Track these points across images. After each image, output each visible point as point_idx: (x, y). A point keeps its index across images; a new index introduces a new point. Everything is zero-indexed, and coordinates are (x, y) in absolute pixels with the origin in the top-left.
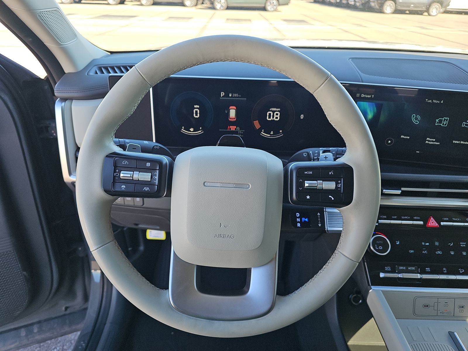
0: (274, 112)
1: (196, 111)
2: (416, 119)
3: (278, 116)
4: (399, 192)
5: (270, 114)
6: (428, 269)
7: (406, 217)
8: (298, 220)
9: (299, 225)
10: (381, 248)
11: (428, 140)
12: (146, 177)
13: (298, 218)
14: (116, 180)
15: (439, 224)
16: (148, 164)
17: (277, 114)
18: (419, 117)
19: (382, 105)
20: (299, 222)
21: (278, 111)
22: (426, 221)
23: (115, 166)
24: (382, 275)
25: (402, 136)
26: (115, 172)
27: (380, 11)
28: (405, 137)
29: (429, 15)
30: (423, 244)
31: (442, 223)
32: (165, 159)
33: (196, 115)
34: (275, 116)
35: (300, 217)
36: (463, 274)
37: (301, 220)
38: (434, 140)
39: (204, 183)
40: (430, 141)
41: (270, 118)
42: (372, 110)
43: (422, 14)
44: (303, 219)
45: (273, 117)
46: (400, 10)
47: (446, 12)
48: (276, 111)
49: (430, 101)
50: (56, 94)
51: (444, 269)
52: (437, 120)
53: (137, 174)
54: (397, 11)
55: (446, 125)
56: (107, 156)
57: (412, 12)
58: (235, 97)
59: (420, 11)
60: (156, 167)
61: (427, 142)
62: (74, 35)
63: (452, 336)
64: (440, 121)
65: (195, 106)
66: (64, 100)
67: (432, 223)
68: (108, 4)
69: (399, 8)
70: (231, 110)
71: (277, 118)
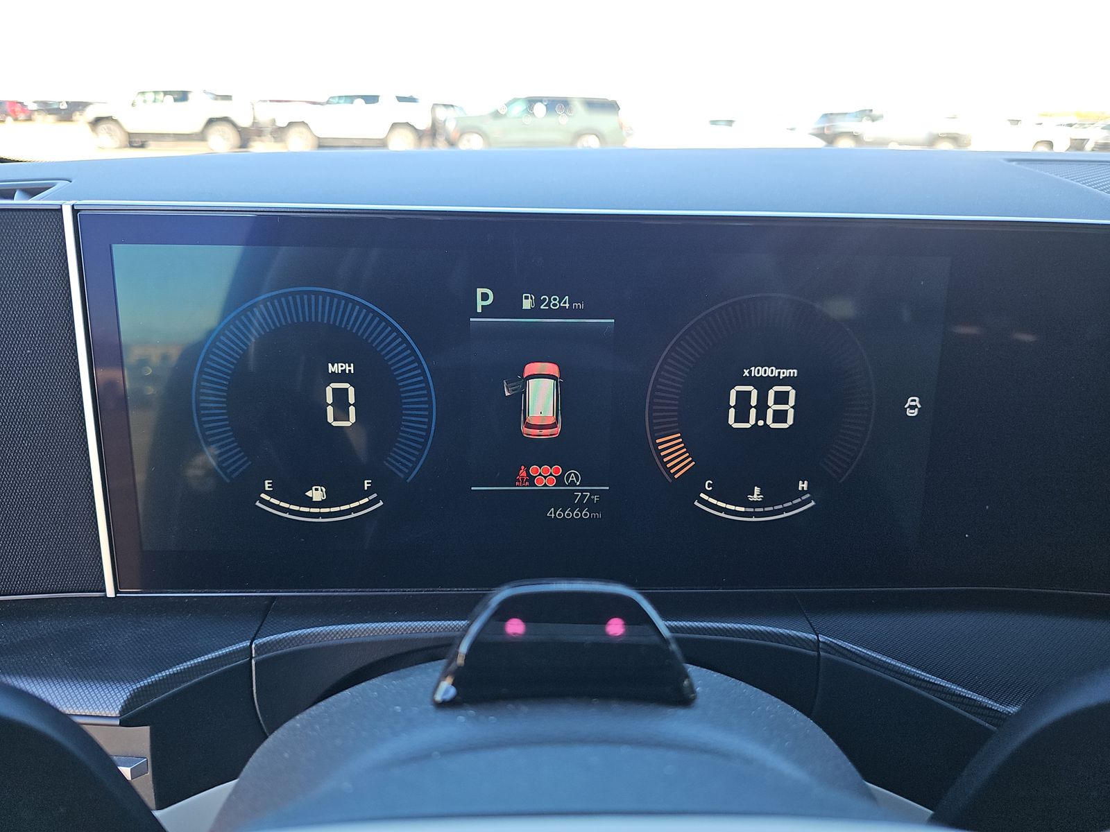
0: (764, 385)
1: (340, 395)
3: (789, 408)
5: (744, 397)
17: (782, 398)
21: (786, 381)
33: (342, 413)
34: (773, 407)
41: (742, 416)
45: (762, 414)
48: (777, 381)
58: (550, 313)
70: (532, 383)
71: (780, 416)
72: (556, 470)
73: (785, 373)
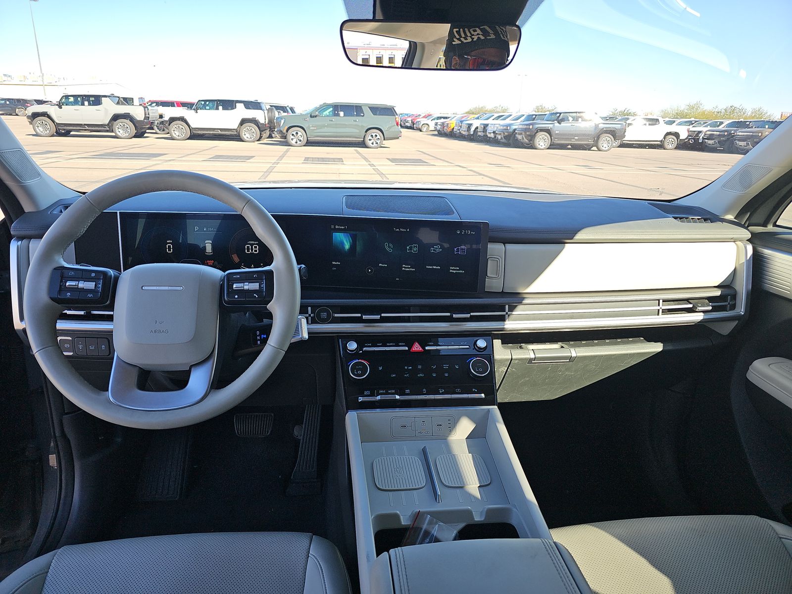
0: (252, 245)
1: (169, 246)
2: (389, 247)
3: (257, 249)
4: (378, 317)
5: (248, 247)
6: (408, 391)
7: (392, 344)
8: (259, 338)
9: (259, 342)
10: (360, 372)
11: (404, 267)
12: (91, 285)
13: (258, 336)
14: (62, 289)
15: (424, 348)
16: (93, 275)
17: (256, 247)
18: (391, 245)
19: (356, 235)
20: (259, 340)
21: (256, 244)
22: (410, 347)
23: (62, 277)
24: (361, 399)
25: (380, 265)
26: (61, 281)
27: (532, 147)
28: (383, 265)
29: (599, 150)
30: (406, 368)
31: (427, 348)
32: (112, 272)
33: (170, 250)
34: (254, 249)
35: (260, 335)
36: (442, 394)
37: (261, 337)
38: (410, 266)
39: (142, 287)
40: (406, 268)
41: (248, 251)
42: (348, 240)
43: (589, 150)
44: (263, 336)
45: (252, 251)
46: (558, 144)
47: (622, 146)
48: (254, 244)
49: (398, 230)
50: (12, 233)
51: (424, 390)
52: (408, 247)
53: (82, 283)
54: (552, 146)
55: (416, 251)
56: (55, 269)
57: (575, 147)
58: (210, 231)
59: (586, 144)
60: (100, 277)
61: (403, 269)
62: (36, 173)
63: (424, 451)
64: (411, 249)
65: (169, 241)
66: (20, 238)
67: (417, 347)
68: (116, 137)
69: (557, 141)
70: (207, 244)
71: (256, 251)
72: (213, 262)
73: (256, 243)
